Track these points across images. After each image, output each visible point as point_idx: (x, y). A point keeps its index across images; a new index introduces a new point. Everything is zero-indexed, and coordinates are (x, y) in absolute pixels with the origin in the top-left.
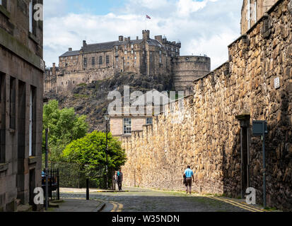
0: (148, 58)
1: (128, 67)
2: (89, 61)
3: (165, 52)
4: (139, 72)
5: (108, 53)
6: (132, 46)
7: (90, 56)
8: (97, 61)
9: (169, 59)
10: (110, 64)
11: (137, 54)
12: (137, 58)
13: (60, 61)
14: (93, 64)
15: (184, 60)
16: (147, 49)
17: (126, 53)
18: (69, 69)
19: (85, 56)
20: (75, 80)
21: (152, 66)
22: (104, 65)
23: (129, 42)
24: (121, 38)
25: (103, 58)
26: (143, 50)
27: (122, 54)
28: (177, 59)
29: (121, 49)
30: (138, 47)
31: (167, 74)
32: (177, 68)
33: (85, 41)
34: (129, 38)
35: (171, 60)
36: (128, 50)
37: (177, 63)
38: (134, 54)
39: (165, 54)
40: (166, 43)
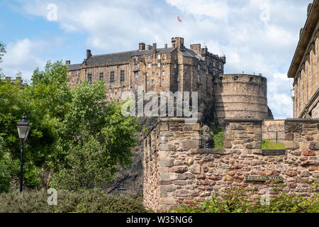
0: (182, 73)
1: (153, 87)
2: (95, 79)
3: (205, 67)
5: (123, 67)
6: (159, 57)
7: (95, 72)
8: (107, 78)
9: (210, 78)
10: (126, 82)
11: (167, 69)
12: (167, 74)
15: (231, 80)
16: (181, 61)
17: (149, 66)
19: (90, 71)
21: (187, 85)
22: (117, 84)
23: (154, 50)
24: (143, 46)
25: (116, 74)
26: (174, 63)
27: (143, 68)
28: (221, 78)
29: (142, 61)
30: (168, 58)
31: (207, 100)
32: (222, 91)
33: (89, 51)
34: (155, 45)
35: (213, 80)
36: (154, 63)
37: (221, 84)
38: (161, 68)
39: (205, 71)
40: (207, 54)
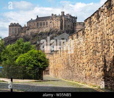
0: (64, 23)
1: (55, 27)
2: (39, 24)
3: (71, 21)
4: (60, 29)
5: (47, 21)
6: (57, 18)
7: (40, 22)
8: (43, 24)
9: (72, 23)
10: (48, 25)
11: (59, 21)
12: (59, 23)
13: (28, 24)
14: (41, 25)
15: (78, 24)
16: (63, 19)
17: (54, 21)
18: (31, 27)
19: (38, 22)
20: (33, 32)
21: (65, 26)
22: (45, 26)
23: (56, 16)
24: (53, 15)
25: (45, 23)
26: (61, 20)
28: (75, 23)
29: (52, 19)
30: (59, 19)
31: (71, 30)
32: (76, 27)
33: (37, 16)
36: (56, 20)
37: (75, 25)
38: (58, 21)
40: (71, 16)
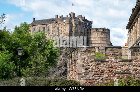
0: (74, 28)
2: (37, 30)
3: (84, 25)
5: (49, 25)
6: (64, 21)
8: (42, 30)
9: (86, 30)
10: (49, 32)
11: (68, 26)
12: (67, 28)
15: (95, 31)
16: (73, 22)
17: (60, 25)
19: (34, 27)
22: (46, 32)
23: (62, 18)
24: (57, 16)
25: (46, 28)
26: (71, 23)
27: (57, 26)
28: (91, 30)
29: (57, 22)
30: (68, 22)
32: (91, 35)
33: (34, 18)
34: (62, 16)
35: (87, 31)
36: (62, 23)
37: (91, 32)
38: (65, 25)
39: (84, 27)
40: (85, 20)
